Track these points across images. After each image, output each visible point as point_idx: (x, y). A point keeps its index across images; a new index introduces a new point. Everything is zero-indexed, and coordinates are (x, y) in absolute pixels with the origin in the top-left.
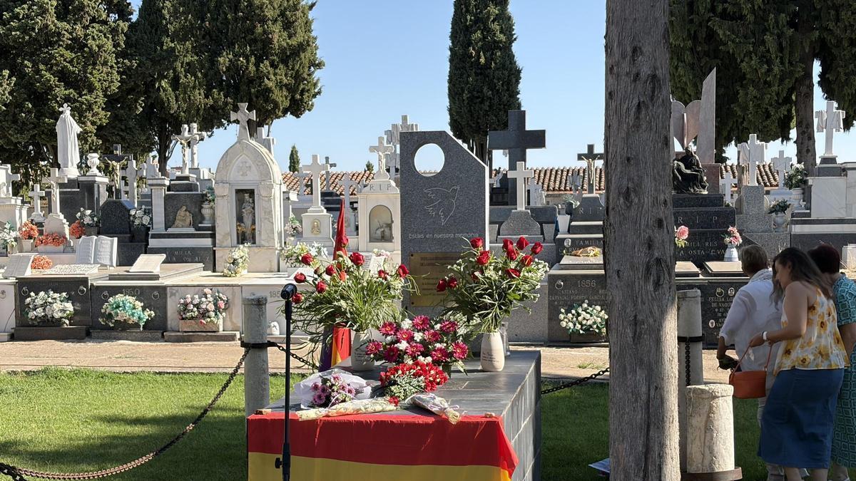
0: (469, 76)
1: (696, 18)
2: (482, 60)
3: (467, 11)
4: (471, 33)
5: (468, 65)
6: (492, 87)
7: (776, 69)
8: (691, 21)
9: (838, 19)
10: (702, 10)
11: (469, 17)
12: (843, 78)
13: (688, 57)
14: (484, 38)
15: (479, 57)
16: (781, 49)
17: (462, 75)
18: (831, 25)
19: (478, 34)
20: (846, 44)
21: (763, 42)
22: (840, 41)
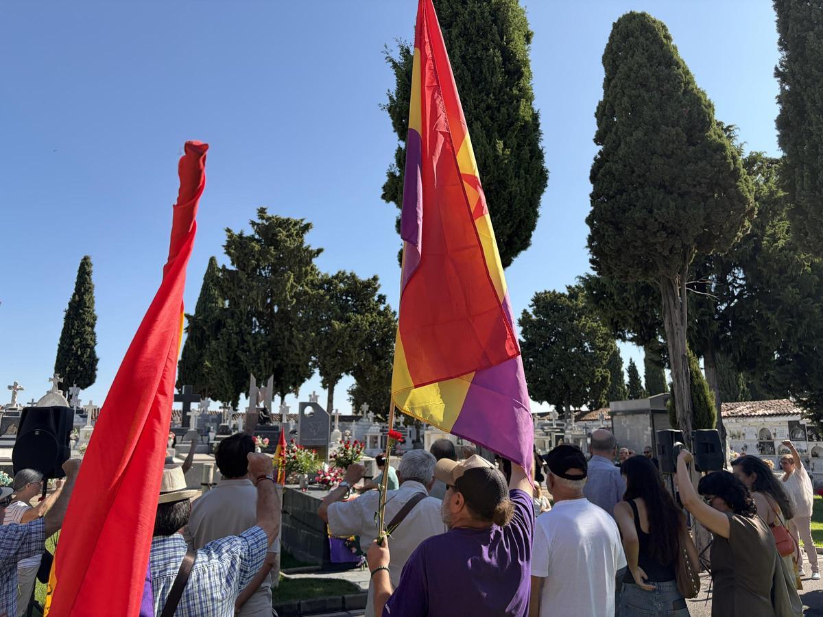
0: (70, 360)
1: (230, 350)
2: (79, 353)
3: (73, 328)
4: (74, 339)
5: (70, 355)
6: (82, 365)
7: (264, 374)
8: (228, 351)
9: (287, 356)
10: (234, 347)
11: (73, 331)
12: (287, 379)
13: (226, 366)
14: (81, 342)
15: (77, 351)
16: (265, 366)
17: (66, 359)
18: (285, 358)
19: (78, 340)
20: (290, 366)
21: (259, 363)
22: (287, 365)
